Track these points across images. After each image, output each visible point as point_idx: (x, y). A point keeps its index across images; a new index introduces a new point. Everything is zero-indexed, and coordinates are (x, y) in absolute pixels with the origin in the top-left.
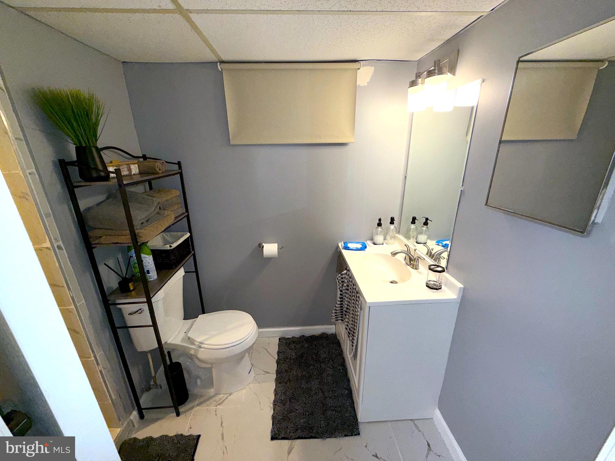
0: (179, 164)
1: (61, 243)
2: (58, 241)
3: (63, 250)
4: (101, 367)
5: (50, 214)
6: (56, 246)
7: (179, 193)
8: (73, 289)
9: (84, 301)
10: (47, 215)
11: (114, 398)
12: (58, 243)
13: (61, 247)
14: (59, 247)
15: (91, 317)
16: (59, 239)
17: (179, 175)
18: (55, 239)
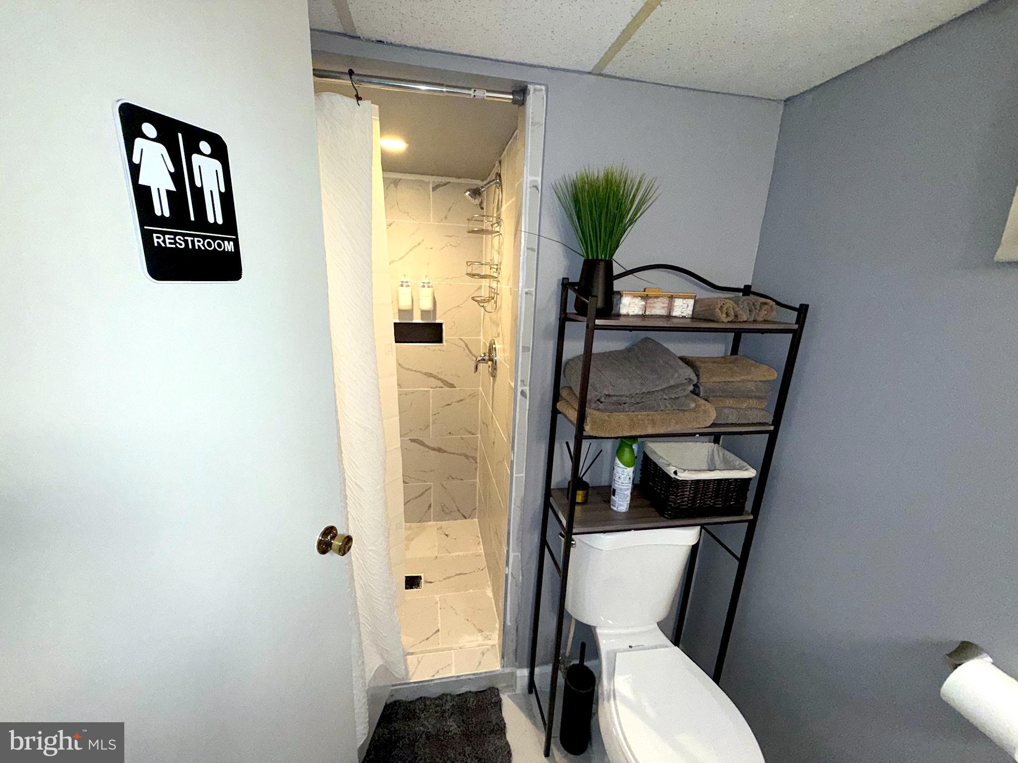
0: (803, 310)
1: (527, 389)
2: (524, 385)
3: (526, 398)
4: (509, 571)
5: (529, 348)
6: (519, 389)
7: (775, 376)
8: (517, 452)
9: (524, 475)
10: (525, 349)
11: (508, 623)
12: (524, 388)
13: (526, 393)
14: (523, 393)
15: (524, 500)
16: (527, 383)
17: (790, 336)
18: (522, 381)
